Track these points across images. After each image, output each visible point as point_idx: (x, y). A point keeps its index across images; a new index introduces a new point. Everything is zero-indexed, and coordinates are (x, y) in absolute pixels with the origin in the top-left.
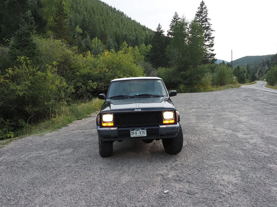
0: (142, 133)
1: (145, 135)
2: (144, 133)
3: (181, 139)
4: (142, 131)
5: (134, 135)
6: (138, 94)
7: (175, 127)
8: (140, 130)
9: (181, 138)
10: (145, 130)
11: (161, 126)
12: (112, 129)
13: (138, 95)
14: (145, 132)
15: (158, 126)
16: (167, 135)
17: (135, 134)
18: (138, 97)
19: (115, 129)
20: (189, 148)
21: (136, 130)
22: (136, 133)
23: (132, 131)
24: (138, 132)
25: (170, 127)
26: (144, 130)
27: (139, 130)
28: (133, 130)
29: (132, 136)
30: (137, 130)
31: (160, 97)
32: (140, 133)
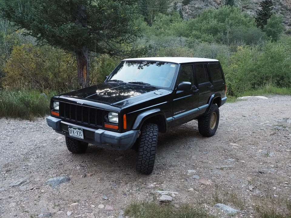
0: (79, 134)
1: (82, 137)
2: (81, 135)
4: (79, 131)
8: (77, 129)
10: (81, 130)
12: (54, 120)
14: (82, 133)
16: (112, 145)
17: (72, 133)
21: (73, 128)
22: (73, 132)
23: (69, 129)
24: (75, 131)
25: (109, 135)
27: (76, 129)
28: (71, 127)
29: (70, 135)
30: (74, 129)
32: (77, 133)
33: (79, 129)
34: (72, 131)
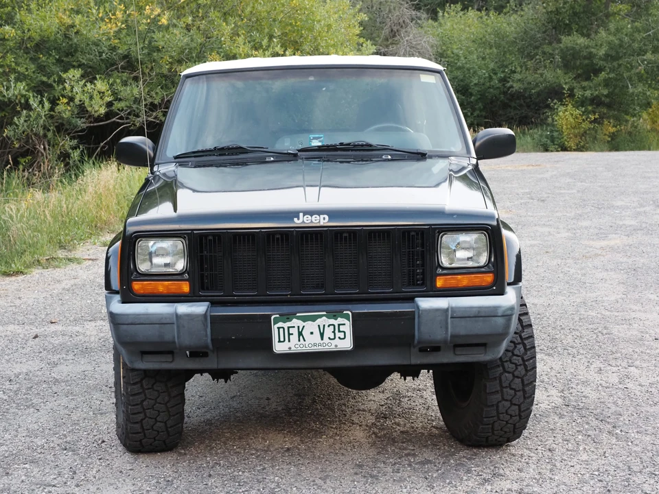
0: (328, 332)
1: (347, 344)
2: (342, 335)
3: (523, 372)
4: (332, 321)
5: (292, 345)
6: (316, 143)
7: (496, 308)
8: (321, 316)
9: (526, 366)
10: (347, 317)
11: (426, 303)
12: (183, 308)
13: (320, 149)
14: (348, 327)
15: (411, 299)
16: (456, 346)
17: (294, 338)
18: (320, 158)
19: (199, 308)
20: (567, 419)
21: (299, 318)
22: (300, 334)
23: (280, 324)
24: (310, 326)
25: (471, 308)
26: (340, 320)
27: (314, 319)
28: (287, 317)
29: (279, 348)
30: (304, 319)
31: (431, 157)
32: (322, 335)
33: (333, 315)
34: (294, 331)
